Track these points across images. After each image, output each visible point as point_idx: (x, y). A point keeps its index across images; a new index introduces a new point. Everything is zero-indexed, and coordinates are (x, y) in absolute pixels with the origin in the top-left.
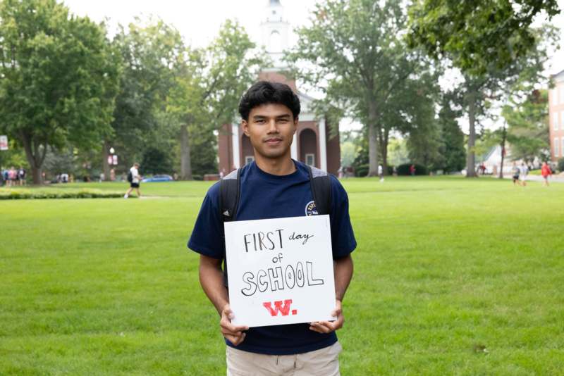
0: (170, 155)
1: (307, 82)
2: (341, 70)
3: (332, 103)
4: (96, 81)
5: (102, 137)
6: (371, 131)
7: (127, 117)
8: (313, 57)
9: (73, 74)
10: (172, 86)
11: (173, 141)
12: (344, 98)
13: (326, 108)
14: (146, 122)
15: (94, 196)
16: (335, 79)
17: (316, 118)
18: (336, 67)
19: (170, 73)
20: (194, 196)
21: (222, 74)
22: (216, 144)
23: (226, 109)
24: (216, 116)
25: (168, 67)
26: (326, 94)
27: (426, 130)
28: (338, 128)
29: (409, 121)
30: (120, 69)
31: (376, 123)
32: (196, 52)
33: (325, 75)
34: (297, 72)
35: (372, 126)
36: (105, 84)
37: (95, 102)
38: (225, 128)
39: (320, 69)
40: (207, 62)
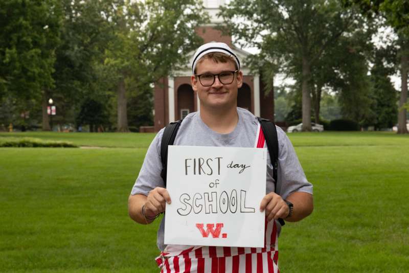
0: (107, 106)
1: (243, 38)
2: (276, 27)
3: (268, 58)
4: (37, 33)
5: (43, 87)
6: (304, 86)
7: (67, 69)
8: (249, 14)
9: (14, 25)
10: (111, 39)
11: (110, 93)
12: (278, 54)
13: (261, 63)
14: (85, 73)
15: (36, 145)
16: (270, 35)
17: (250, 73)
18: (270, 23)
19: (109, 26)
20: (132, 147)
21: (159, 28)
22: (151, 96)
23: (163, 62)
24: (153, 69)
25: (107, 21)
26: (260, 50)
27: (358, 87)
28: (272, 83)
29: (342, 77)
30: (61, 22)
31: (309, 79)
32: (135, 6)
33: (260, 31)
34: (233, 27)
35: (305, 82)
36: (47, 36)
37: (36, 53)
38: (161, 81)
39: (255, 25)
40: (146, 16)
